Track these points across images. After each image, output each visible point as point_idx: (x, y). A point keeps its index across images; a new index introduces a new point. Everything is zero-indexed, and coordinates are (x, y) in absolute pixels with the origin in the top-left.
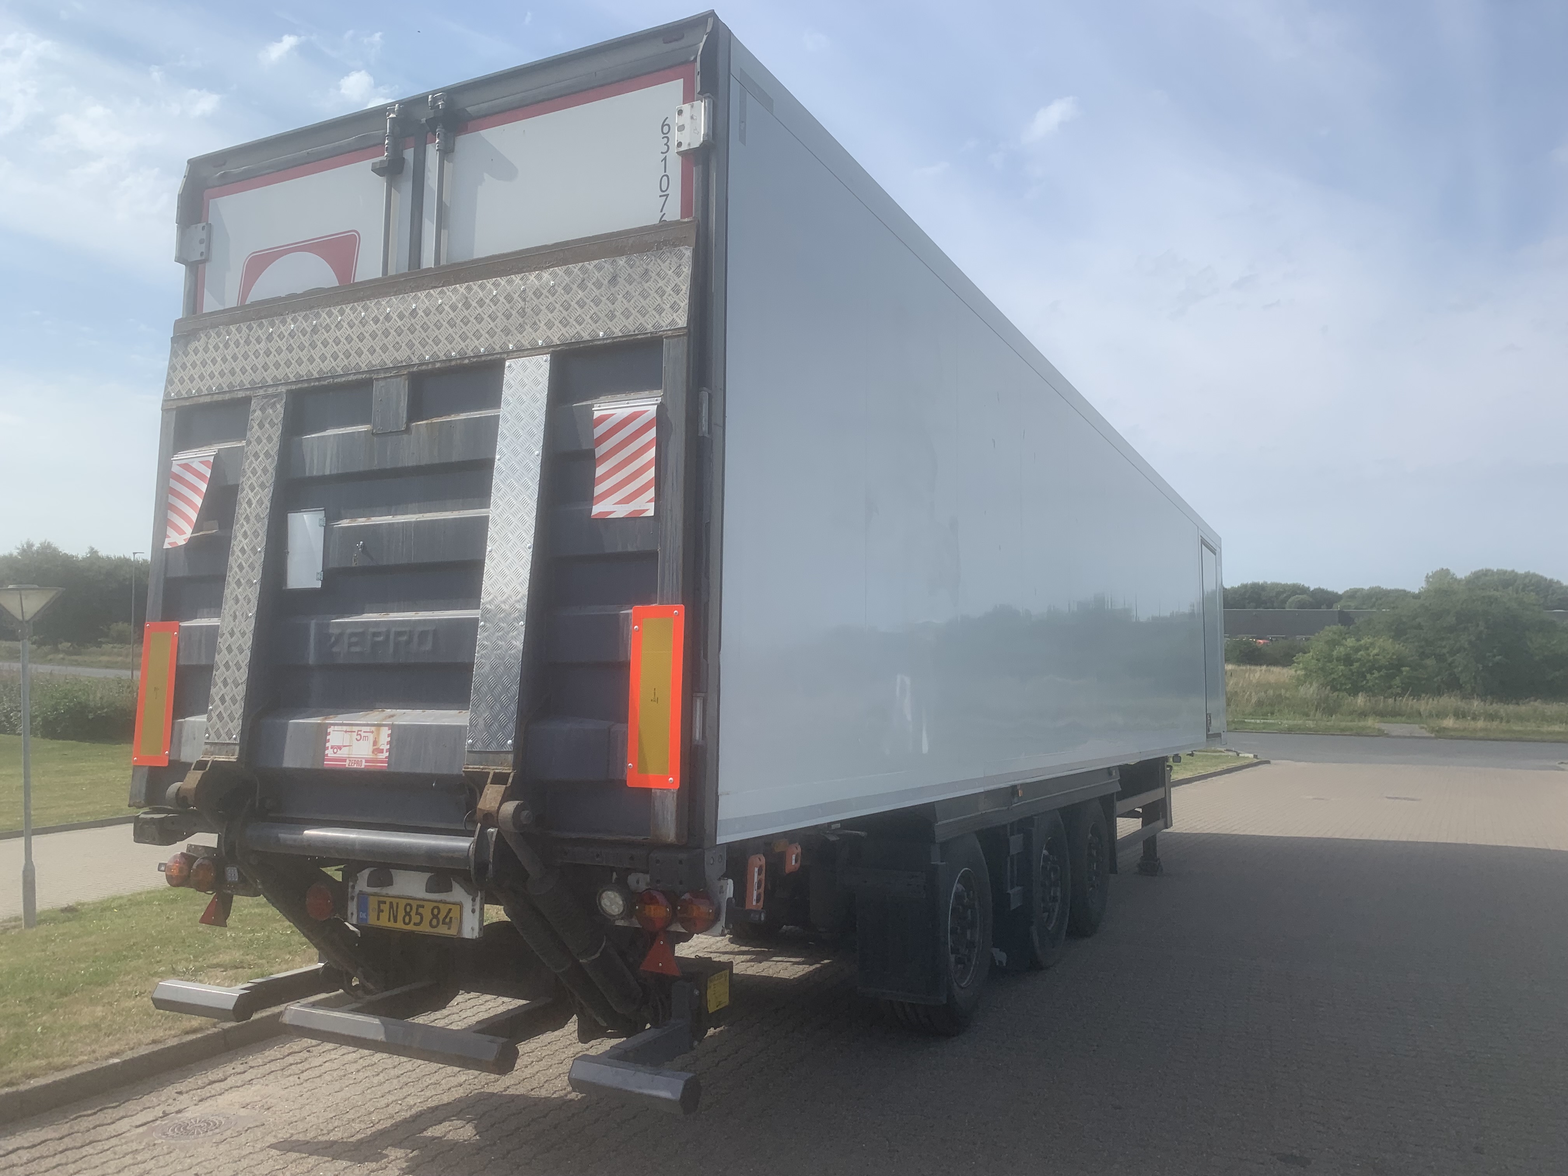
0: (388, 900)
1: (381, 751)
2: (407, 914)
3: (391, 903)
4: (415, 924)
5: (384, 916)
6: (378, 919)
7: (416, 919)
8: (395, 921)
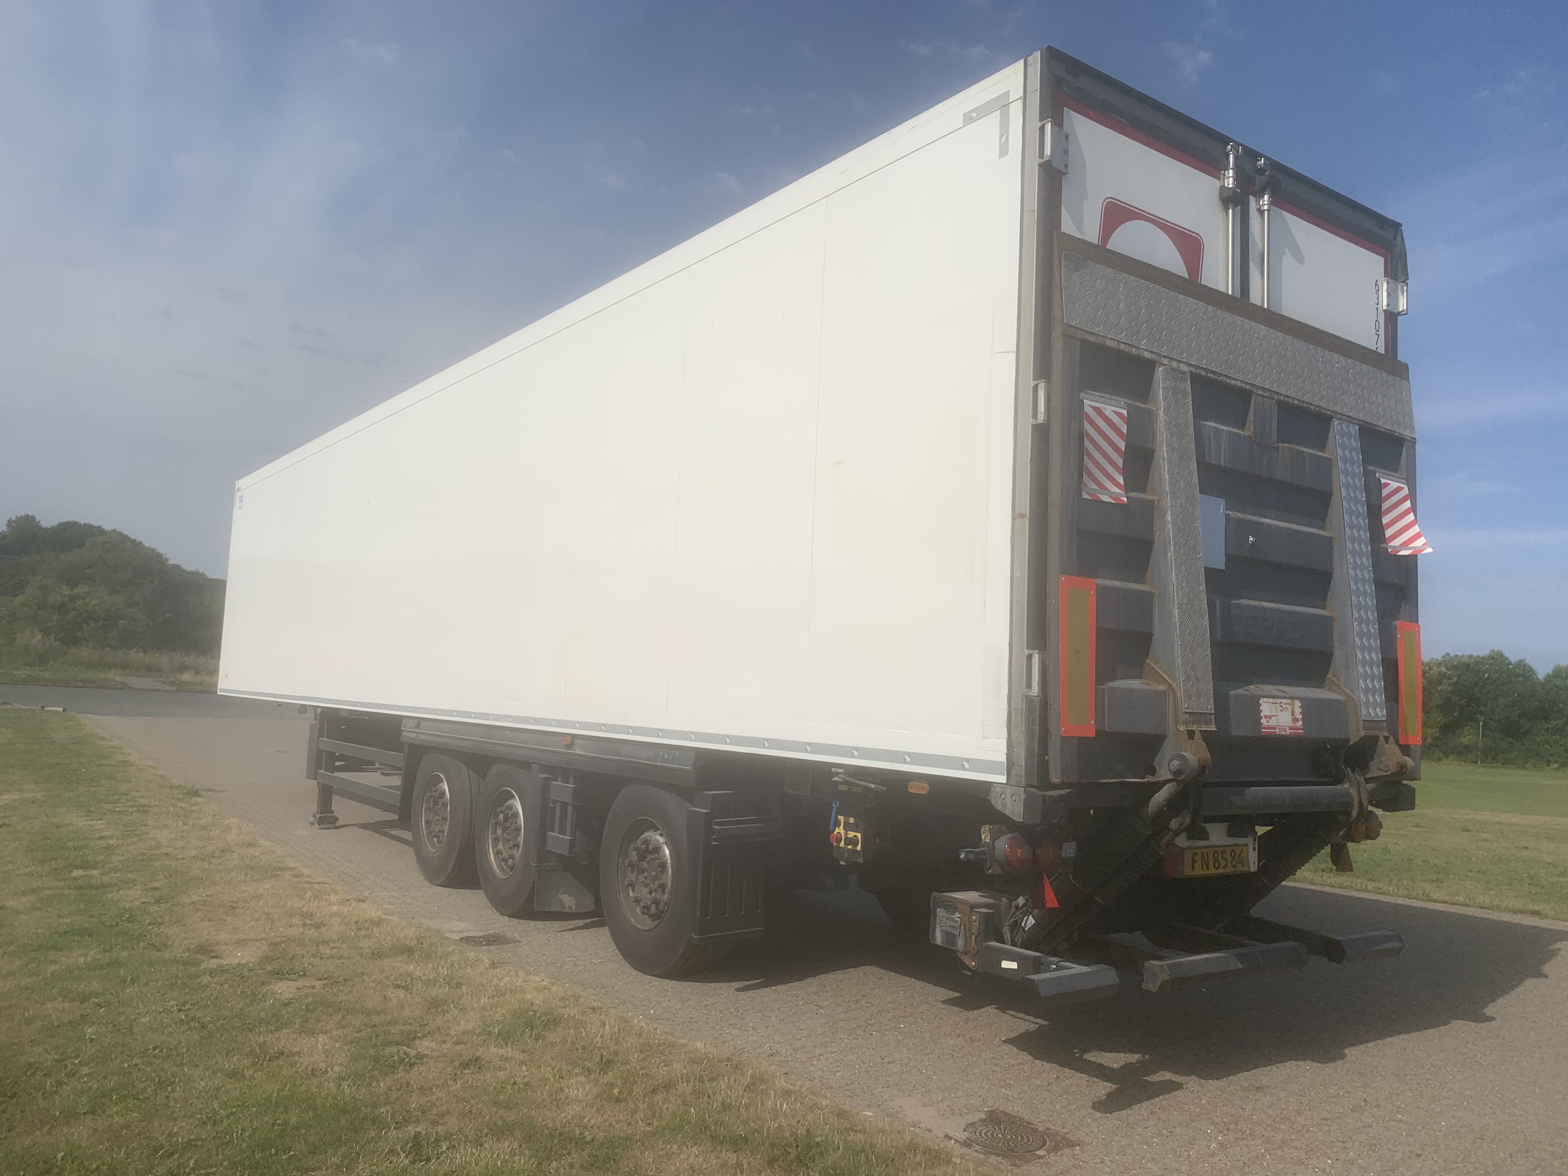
0: (1199, 851)
1: (1298, 720)
2: (1217, 860)
3: (1202, 853)
4: (1223, 867)
5: (1198, 865)
6: (1193, 870)
7: (1223, 863)
8: (1208, 868)
